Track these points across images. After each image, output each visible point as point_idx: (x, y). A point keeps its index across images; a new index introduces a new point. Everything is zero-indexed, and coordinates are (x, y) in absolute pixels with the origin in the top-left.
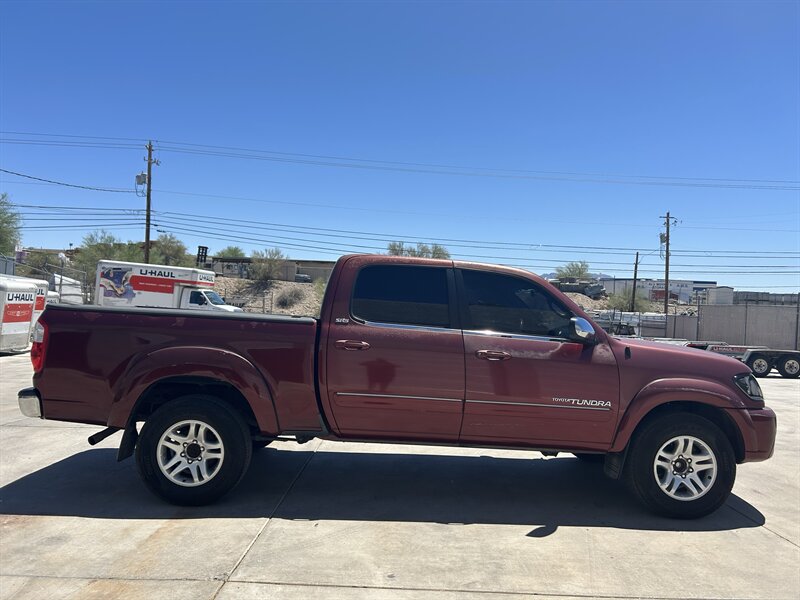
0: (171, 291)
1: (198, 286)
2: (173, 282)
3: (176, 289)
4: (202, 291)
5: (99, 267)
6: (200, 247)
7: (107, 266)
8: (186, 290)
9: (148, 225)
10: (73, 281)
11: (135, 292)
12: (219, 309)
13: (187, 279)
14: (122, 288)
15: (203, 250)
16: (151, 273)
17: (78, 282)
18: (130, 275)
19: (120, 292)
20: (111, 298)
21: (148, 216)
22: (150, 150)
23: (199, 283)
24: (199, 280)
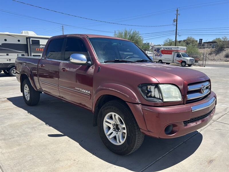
0: (171, 54)
1: (179, 52)
2: (172, 51)
3: (173, 53)
4: (180, 53)
5: (154, 48)
6: (200, 39)
7: (155, 48)
8: (176, 53)
9: (176, 34)
10: (151, 52)
11: (162, 54)
12: (185, 59)
13: (176, 50)
14: (159, 54)
15: (201, 40)
16: (166, 49)
17: (152, 53)
18: (161, 50)
19: (158, 55)
20: (157, 57)
21: (176, 32)
22: (177, 11)
23: (180, 51)
24: (179, 50)
